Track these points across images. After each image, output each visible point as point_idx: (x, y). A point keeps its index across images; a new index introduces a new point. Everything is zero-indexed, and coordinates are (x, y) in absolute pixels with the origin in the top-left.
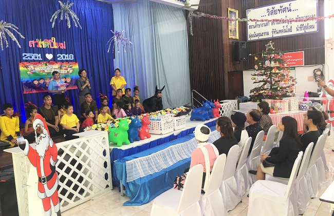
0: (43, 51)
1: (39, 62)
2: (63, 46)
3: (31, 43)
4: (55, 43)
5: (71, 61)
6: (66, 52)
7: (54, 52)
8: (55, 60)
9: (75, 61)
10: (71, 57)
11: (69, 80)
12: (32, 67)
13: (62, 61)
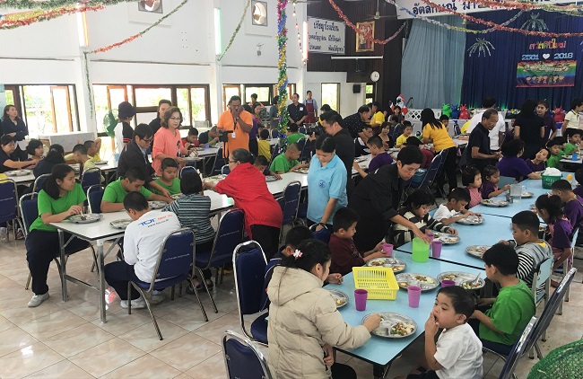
0: (541, 52)
1: (536, 61)
2: (563, 45)
3: (532, 46)
4: (554, 44)
5: (569, 59)
6: (565, 51)
7: (552, 52)
8: (551, 59)
9: (574, 59)
10: (571, 55)
11: (561, 78)
12: (528, 66)
13: (559, 60)
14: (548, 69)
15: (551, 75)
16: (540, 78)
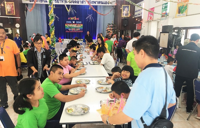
1: (71, 24)
6: (79, 21)
8: (75, 23)
9: (82, 23)
11: (79, 29)
14: (75, 27)
15: (76, 28)
16: (73, 29)
